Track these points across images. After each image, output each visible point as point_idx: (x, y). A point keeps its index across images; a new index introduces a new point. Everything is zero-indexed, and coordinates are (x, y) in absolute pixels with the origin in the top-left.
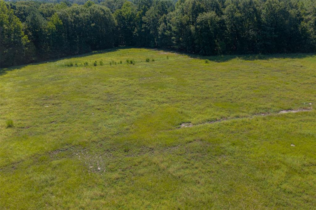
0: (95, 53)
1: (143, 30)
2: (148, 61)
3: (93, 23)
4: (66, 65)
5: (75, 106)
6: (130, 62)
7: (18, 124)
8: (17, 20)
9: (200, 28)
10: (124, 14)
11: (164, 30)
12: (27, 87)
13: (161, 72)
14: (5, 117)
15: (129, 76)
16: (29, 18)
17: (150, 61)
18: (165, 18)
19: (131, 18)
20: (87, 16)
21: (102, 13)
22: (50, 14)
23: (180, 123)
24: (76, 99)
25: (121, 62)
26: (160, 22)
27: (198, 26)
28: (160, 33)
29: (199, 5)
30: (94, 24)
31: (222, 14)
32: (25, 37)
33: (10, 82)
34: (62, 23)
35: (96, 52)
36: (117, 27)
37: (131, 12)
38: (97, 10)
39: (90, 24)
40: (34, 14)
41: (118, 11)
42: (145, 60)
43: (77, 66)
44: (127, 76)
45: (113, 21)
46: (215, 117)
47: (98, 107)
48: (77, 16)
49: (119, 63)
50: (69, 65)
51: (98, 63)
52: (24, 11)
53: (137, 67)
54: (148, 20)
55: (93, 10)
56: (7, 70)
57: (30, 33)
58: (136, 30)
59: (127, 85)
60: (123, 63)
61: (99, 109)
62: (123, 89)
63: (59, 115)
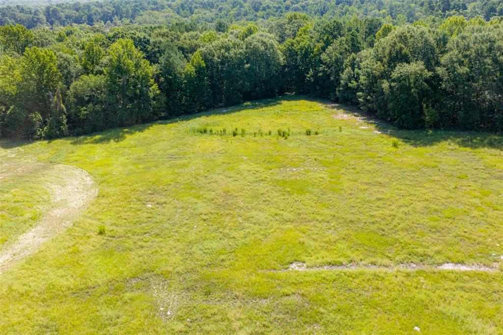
1: (320, 74)
2: (308, 133)
3: (247, 63)
4: (198, 131)
5: (181, 210)
6: (282, 134)
7: (110, 231)
8: (145, 63)
9: (397, 86)
10: (297, 47)
11: (350, 80)
12: (139, 168)
13: (315, 160)
14: (100, 217)
15: (269, 162)
16: (162, 60)
17: (312, 133)
18: (354, 59)
19: (307, 53)
20: (241, 53)
21: (262, 48)
23: (291, 262)
24: (186, 198)
25: (270, 133)
26: (345, 65)
27: (393, 84)
28: (342, 82)
29: (401, 49)
30: (249, 65)
31: (438, 64)
32: (154, 87)
33: (123, 156)
34: (204, 65)
36: (284, 67)
37: (308, 43)
38: (255, 43)
39: (244, 64)
40: (169, 54)
41: (289, 41)
42: (305, 132)
43: (212, 134)
45: (278, 59)
46: (342, 259)
47: (205, 217)
48: (227, 54)
49: (266, 134)
50: (203, 131)
51: (239, 131)
52: (159, 47)
53: (288, 144)
54: (329, 59)
55: (251, 44)
56: (127, 132)
57: (162, 79)
58: (311, 72)
59: (258, 179)
60: (272, 133)
61: (205, 220)
62: (249, 188)
63: (157, 222)
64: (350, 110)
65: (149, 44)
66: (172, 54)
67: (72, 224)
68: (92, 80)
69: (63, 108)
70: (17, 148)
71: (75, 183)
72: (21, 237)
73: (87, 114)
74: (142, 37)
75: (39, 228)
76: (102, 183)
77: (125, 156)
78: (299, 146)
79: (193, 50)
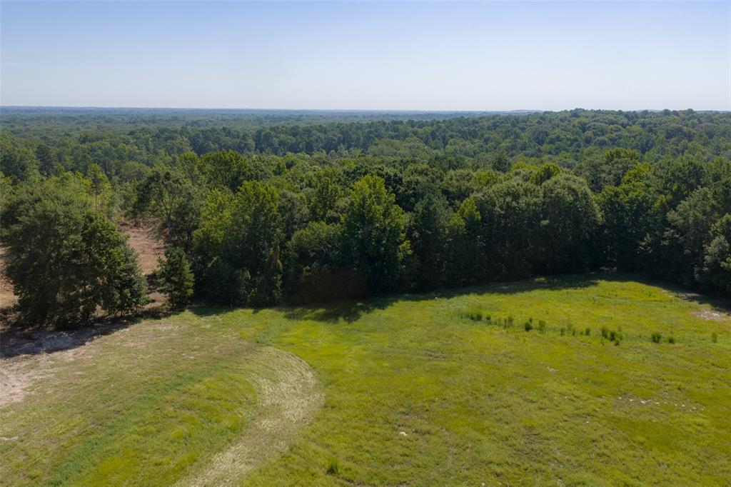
0: (538, 286)
1: (666, 243)
2: (656, 339)
3: (545, 219)
4: (467, 316)
5: (455, 450)
6: (609, 335)
7: (346, 470)
8: (397, 212)
10: (624, 199)
11: (723, 255)
12: (382, 367)
13: (679, 389)
14: (330, 442)
15: (595, 383)
16: (419, 207)
17: (662, 341)
19: (641, 208)
20: (535, 204)
21: (570, 198)
24: (462, 429)
25: (588, 332)
26: (713, 232)
28: (707, 258)
30: (547, 221)
32: (404, 244)
33: (358, 344)
34: (480, 218)
36: (603, 226)
37: (643, 194)
38: (559, 190)
39: (539, 220)
40: (430, 199)
41: (609, 189)
42: (650, 336)
43: (490, 323)
44: (590, 381)
45: (594, 215)
47: (498, 470)
48: (514, 204)
49: (581, 334)
50: (475, 316)
51: (535, 324)
52: (414, 189)
53: (623, 354)
54: (682, 221)
55: (552, 191)
56: (362, 308)
57: (416, 234)
58: (648, 238)
59: (580, 412)
60: (591, 333)
61: (498, 475)
62: (567, 425)
63: (419, 466)
64: (721, 306)
65: (400, 184)
66: (434, 200)
67: (287, 448)
68: (323, 229)
69: (279, 265)
70: (213, 317)
71: (292, 379)
72: (216, 458)
73: (310, 276)
74: (392, 174)
75: (240, 446)
76: (331, 384)
77: (360, 344)
78: (643, 360)
79: (462, 195)
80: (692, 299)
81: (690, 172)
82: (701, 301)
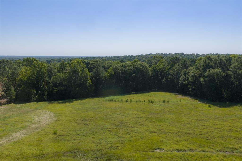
0: (133, 94)
1: (169, 80)
2: (164, 101)
3: (134, 74)
4: (109, 100)
6: (150, 102)
7: (59, 133)
8: (86, 70)
9: (208, 80)
10: (158, 68)
11: (184, 80)
12: (78, 112)
13: (168, 111)
14: (56, 128)
15: (144, 111)
16: (94, 70)
17: (165, 102)
18: (185, 72)
19: (162, 71)
20: (131, 69)
21: (141, 67)
22: (108, 68)
23: (155, 148)
24: (100, 122)
25: (144, 101)
26: (181, 74)
27: (206, 79)
28: (180, 82)
29: (209, 63)
30: (135, 74)
31: (228, 70)
32: (89, 81)
34: (114, 73)
35: (134, 92)
36: (152, 77)
37: (163, 66)
38: (138, 65)
39: (132, 74)
42: (162, 101)
43: (115, 101)
44: (142, 111)
45: (149, 73)
46: (185, 148)
48: (124, 69)
49: (143, 102)
50: (111, 100)
51: (129, 100)
52: (93, 65)
53: (154, 105)
54: (173, 73)
55: (136, 66)
56: (74, 100)
57: (94, 79)
58: (165, 79)
59: (138, 117)
60: (145, 102)
61: (109, 131)
62: (133, 120)
63: (84, 131)
64: (184, 95)
65: (89, 65)
66: (99, 68)
67: (41, 130)
68: (61, 75)
69: (46, 88)
70: (21, 104)
71: (46, 116)
72: (14, 134)
73: (56, 91)
74: (86, 61)
75: (24, 131)
76: (59, 116)
77: (72, 108)
78: (159, 106)
80: (176, 94)
81: (175, 59)
82: (179, 95)
